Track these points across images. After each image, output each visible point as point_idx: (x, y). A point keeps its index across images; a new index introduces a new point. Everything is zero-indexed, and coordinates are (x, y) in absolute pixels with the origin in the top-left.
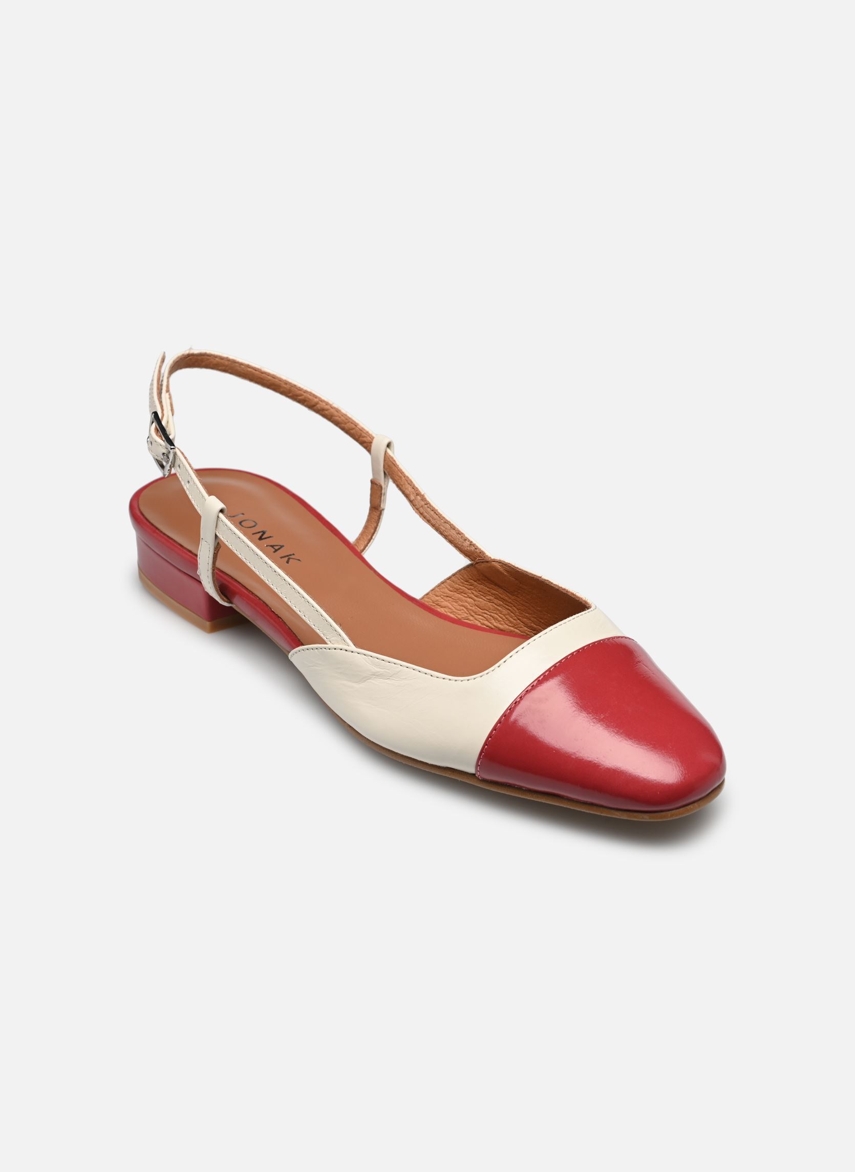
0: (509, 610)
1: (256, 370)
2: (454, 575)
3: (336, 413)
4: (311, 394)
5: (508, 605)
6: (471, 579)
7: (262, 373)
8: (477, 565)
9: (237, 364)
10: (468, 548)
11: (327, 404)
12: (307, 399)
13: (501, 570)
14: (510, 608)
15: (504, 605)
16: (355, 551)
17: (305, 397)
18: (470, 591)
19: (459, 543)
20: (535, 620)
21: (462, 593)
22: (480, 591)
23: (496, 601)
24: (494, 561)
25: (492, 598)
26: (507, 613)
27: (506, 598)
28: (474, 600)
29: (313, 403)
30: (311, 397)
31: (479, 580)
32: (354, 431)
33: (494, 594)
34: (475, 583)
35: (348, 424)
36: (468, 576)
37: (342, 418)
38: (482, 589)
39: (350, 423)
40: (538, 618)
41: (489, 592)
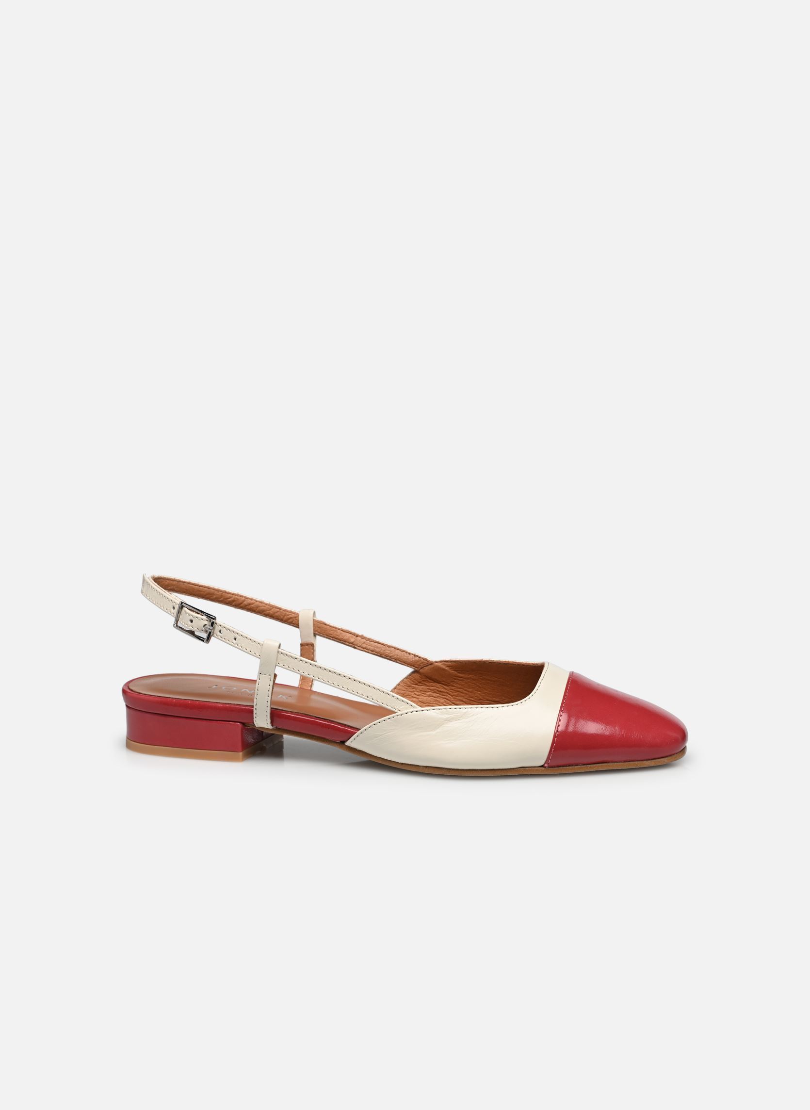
0: (445, 698)
1: (195, 585)
2: (399, 685)
3: (260, 604)
4: (238, 595)
5: (444, 695)
6: (413, 684)
7: (200, 586)
8: (421, 671)
9: (181, 583)
10: (413, 659)
11: (252, 599)
12: (236, 600)
13: (444, 667)
14: (445, 697)
15: (441, 696)
16: (311, 690)
17: (234, 598)
18: (413, 693)
19: (405, 658)
20: (467, 700)
21: (407, 696)
22: (421, 691)
23: (434, 695)
24: (436, 662)
25: (431, 693)
26: (443, 701)
27: (443, 690)
28: (418, 699)
29: (241, 602)
30: (239, 597)
31: (420, 683)
32: (278, 613)
33: (433, 690)
34: (416, 686)
35: (273, 610)
36: (410, 682)
37: (267, 606)
38: (423, 688)
39: (274, 609)
40: (469, 698)
41: (428, 689)
